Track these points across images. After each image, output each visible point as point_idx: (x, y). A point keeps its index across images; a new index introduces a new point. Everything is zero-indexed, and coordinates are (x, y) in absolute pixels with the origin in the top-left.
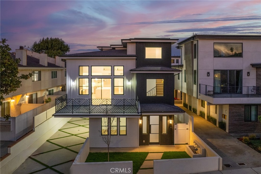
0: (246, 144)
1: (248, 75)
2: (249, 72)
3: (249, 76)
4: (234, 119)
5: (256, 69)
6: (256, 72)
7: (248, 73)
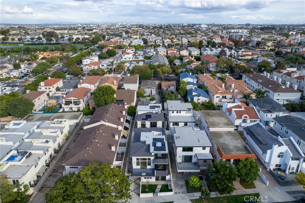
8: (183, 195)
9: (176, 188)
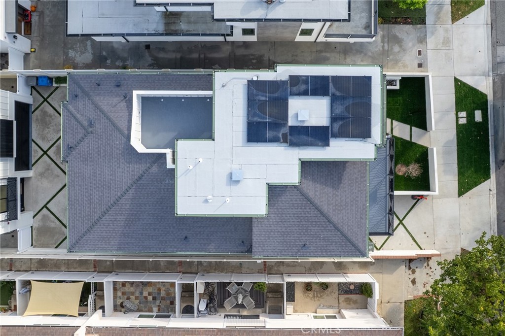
8: (431, 41)
9: (400, 64)
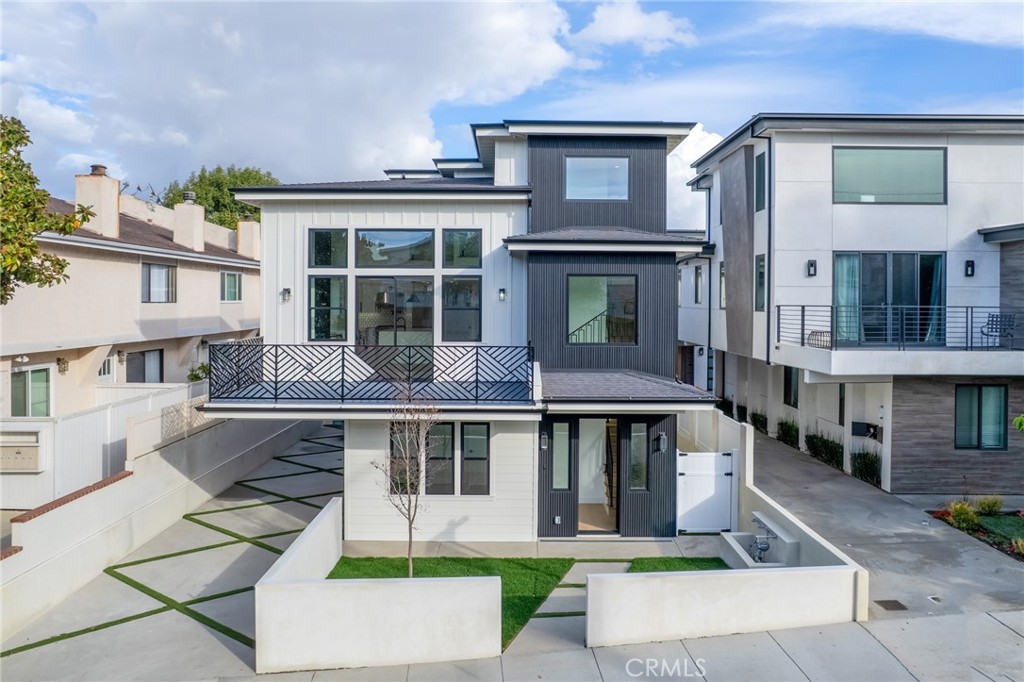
0: (962, 529)
1: (969, 273)
2: (973, 262)
3: (972, 275)
4: (915, 440)
5: (1001, 251)
6: (1002, 260)
7: (970, 264)
